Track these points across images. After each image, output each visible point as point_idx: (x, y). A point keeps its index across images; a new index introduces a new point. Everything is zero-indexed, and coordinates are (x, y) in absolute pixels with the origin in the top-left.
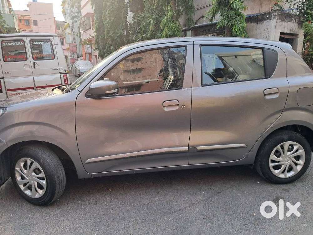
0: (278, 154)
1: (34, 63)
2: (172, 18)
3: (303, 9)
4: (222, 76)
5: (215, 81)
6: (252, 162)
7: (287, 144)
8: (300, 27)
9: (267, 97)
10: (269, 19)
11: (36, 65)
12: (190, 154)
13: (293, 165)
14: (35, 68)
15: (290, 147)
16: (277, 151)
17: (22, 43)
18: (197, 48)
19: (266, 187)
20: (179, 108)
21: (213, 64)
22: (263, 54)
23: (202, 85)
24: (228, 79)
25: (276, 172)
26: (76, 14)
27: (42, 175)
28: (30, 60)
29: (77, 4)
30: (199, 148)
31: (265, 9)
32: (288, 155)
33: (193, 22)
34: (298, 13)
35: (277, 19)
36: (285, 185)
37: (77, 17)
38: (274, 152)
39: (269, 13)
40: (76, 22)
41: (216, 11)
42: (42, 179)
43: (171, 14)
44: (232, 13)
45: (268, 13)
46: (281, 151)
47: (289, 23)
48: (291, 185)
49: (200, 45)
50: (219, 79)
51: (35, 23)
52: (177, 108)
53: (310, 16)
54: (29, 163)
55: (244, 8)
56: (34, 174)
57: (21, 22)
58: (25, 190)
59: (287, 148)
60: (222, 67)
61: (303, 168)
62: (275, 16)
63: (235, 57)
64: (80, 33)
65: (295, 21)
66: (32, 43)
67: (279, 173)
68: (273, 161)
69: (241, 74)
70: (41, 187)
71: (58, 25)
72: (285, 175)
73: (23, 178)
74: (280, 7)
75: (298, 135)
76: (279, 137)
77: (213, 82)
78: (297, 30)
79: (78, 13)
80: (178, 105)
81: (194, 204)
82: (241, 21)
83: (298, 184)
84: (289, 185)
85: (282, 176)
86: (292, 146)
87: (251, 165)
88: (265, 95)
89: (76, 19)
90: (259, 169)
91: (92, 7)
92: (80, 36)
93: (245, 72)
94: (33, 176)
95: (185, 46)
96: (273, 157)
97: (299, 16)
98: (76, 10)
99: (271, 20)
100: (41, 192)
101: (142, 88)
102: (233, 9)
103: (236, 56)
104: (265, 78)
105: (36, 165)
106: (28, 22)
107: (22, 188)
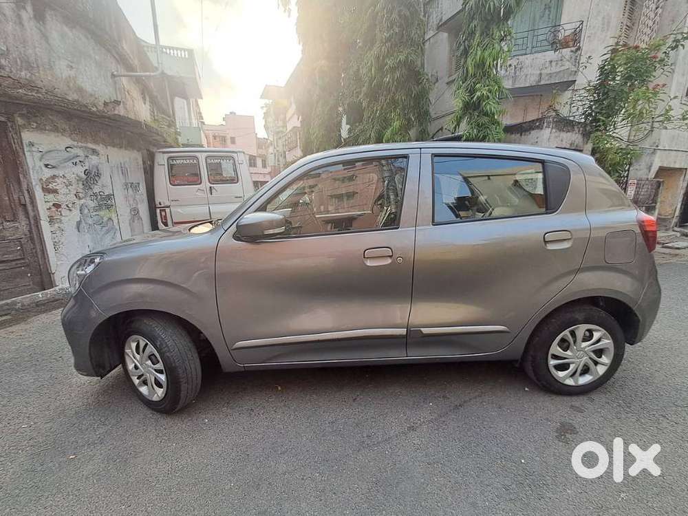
0: (565, 345)
1: (210, 187)
2: (400, 130)
3: (590, 115)
4: (467, 209)
5: (457, 216)
6: (518, 355)
7: (581, 329)
8: (585, 140)
9: (550, 247)
10: (540, 128)
11: (213, 191)
12: (409, 341)
13: (591, 365)
14: (211, 194)
15: (587, 334)
16: (563, 340)
17: (195, 161)
18: (427, 159)
19: (542, 399)
20: (392, 262)
21: (453, 189)
22: (544, 172)
23: (434, 223)
24: (477, 213)
25: (561, 374)
26: (281, 129)
27: (160, 366)
28: (206, 184)
29: (282, 116)
30: (425, 331)
31: (532, 116)
32: (582, 346)
33: (429, 135)
34: (583, 120)
35: (552, 128)
36: (574, 398)
37: (282, 132)
38: (558, 341)
39: (541, 120)
40: (280, 138)
41: (460, 117)
42: (160, 372)
43: (398, 124)
44: (485, 119)
45: (537, 120)
46: (571, 340)
47: (569, 134)
48: (585, 398)
49: (433, 154)
50: (462, 214)
51: (233, 141)
52: (389, 261)
53: (601, 123)
54: (142, 345)
55: (502, 113)
56: (149, 362)
57: (215, 139)
58: (140, 385)
59: (582, 335)
60: (469, 194)
61: (608, 369)
62: (549, 123)
63: (487, 178)
64: (285, 153)
65: (579, 131)
66: (209, 161)
67: (565, 377)
68: (555, 357)
69: (498, 206)
70: (159, 385)
71: (261, 144)
72: (576, 381)
73: (136, 368)
74: (556, 111)
75: (603, 314)
76: (568, 315)
77: (453, 217)
78: (581, 144)
79: (283, 127)
80: (391, 257)
81: (412, 429)
82: (497, 130)
83: (598, 397)
84: (581, 398)
85: (570, 382)
86: (590, 331)
87: (517, 361)
88: (546, 242)
89: (280, 135)
90: (529, 368)
91: (298, 119)
92: (285, 157)
93: (505, 202)
94: (149, 366)
95: (406, 157)
96: (555, 349)
97: (585, 124)
98: (281, 123)
99: (542, 129)
100: (160, 392)
101: (355, 224)
102: (486, 114)
103: (488, 176)
104: (546, 214)
105: (151, 349)
106: (224, 139)
107: (136, 382)
